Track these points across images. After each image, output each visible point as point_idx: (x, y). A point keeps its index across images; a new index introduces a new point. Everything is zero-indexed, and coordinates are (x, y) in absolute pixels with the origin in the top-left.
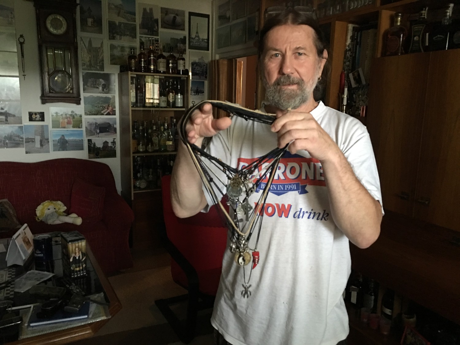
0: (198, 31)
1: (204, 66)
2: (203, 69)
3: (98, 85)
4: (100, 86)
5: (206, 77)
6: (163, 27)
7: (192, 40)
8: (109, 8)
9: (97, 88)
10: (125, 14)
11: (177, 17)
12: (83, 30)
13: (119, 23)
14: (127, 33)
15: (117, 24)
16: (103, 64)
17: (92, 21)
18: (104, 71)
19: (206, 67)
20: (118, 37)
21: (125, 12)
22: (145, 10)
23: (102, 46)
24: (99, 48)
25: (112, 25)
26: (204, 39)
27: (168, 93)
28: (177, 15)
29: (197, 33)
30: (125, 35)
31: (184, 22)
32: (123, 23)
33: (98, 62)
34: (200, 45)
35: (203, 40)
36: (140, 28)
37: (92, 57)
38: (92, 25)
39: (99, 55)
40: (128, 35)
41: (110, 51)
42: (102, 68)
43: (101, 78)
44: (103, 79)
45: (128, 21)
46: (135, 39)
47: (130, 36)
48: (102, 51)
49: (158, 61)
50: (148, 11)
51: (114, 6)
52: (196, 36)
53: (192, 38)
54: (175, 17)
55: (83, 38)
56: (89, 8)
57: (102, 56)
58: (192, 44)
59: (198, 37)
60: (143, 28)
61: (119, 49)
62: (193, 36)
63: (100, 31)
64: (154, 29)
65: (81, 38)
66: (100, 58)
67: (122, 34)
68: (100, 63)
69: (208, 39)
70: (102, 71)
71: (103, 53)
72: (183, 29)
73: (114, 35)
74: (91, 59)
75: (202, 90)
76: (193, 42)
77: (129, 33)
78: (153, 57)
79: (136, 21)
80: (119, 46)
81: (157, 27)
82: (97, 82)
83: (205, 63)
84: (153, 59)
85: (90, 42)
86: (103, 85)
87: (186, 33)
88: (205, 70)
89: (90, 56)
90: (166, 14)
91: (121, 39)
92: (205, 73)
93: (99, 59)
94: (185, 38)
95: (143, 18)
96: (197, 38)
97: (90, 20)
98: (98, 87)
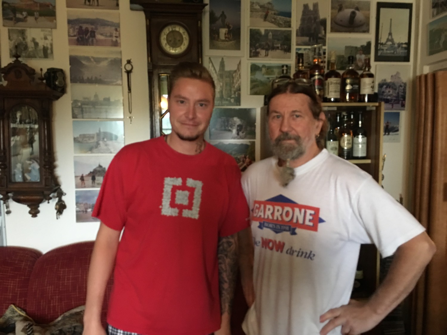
0: (393, 32)
1: (400, 88)
2: (398, 93)
3: (231, 127)
4: (233, 129)
5: (403, 105)
6: (333, 30)
7: (381, 46)
8: (252, 10)
9: (230, 131)
10: (275, 16)
11: (357, 12)
12: (213, 46)
13: (266, 31)
14: (277, 46)
15: (263, 32)
16: (239, 95)
17: (227, 32)
18: (240, 105)
19: (404, 90)
20: (263, 52)
21: (275, 14)
22: (306, 7)
23: (239, 69)
24: (235, 71)
25: (254, 35)
26: (402, 44)
27: (341, 135)
28: (357, 9)
29: (390, 34)
30: (273, 48)
31: (368, 18)
32: (272, 31)
33: (233, 92)
34: (393, 53)
35: (400, 45)
36: (297, 35)
37: (224, 85)
38: (226, 38)
39: (235, 81)
40: (278, 48)
41: (251, 75)
42: (238, 101)
43: (235, 116)
44: (239, 118)
45: (280, 27)
46: (288, 54)
47: (281, 49)
48: (238, 75)
49: (327, 82)
50: (311, 8)
51: (259, 6)
52: (388, 40)
53: (382, 44)
54: (353, 13)
55: (212, 59)
56: (223, 12)
57: (238, 82)
58: (382, 53)
59: (392, 40)
60: (302, 35)
61: (264, 70)
62: (383, 40)
63: (237, 47)
64: (320, 35)
65: (210, 58)
66: (236, 87)
67: (270, 48)
68: (235, 93)
69: (409, 44)
70: (237, 105)
71: (240, 78)
72: (367, 31)
73: (258, 50)
74: (222, 89)
75: (395, 126)
76: (383, 50)
77: (279, 45)
78: (318, 75)
79: (292, 26)
80: (264, 66)
81: (323, 32)
82: (230, 122)
83: (403, 83)
84: (319, 79)
85: (222, 65)
86: (238, 126)
87: (371, 37)
88: (402, 94)
89: (221, 84)
90: (340, 9)
91: (268, 55)
92: (402, 99)
93: (234, 87)
94: (369, 44)
95: (303, 20)
96: (389, 43)
97: (223, 31)
98: (231, 129)
